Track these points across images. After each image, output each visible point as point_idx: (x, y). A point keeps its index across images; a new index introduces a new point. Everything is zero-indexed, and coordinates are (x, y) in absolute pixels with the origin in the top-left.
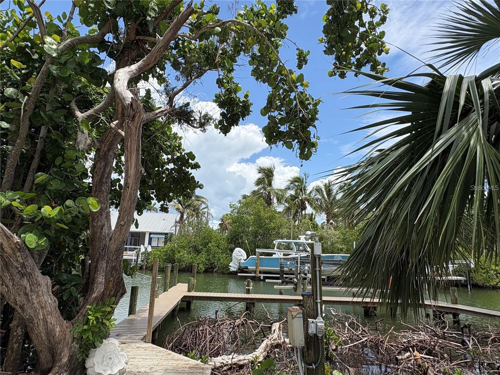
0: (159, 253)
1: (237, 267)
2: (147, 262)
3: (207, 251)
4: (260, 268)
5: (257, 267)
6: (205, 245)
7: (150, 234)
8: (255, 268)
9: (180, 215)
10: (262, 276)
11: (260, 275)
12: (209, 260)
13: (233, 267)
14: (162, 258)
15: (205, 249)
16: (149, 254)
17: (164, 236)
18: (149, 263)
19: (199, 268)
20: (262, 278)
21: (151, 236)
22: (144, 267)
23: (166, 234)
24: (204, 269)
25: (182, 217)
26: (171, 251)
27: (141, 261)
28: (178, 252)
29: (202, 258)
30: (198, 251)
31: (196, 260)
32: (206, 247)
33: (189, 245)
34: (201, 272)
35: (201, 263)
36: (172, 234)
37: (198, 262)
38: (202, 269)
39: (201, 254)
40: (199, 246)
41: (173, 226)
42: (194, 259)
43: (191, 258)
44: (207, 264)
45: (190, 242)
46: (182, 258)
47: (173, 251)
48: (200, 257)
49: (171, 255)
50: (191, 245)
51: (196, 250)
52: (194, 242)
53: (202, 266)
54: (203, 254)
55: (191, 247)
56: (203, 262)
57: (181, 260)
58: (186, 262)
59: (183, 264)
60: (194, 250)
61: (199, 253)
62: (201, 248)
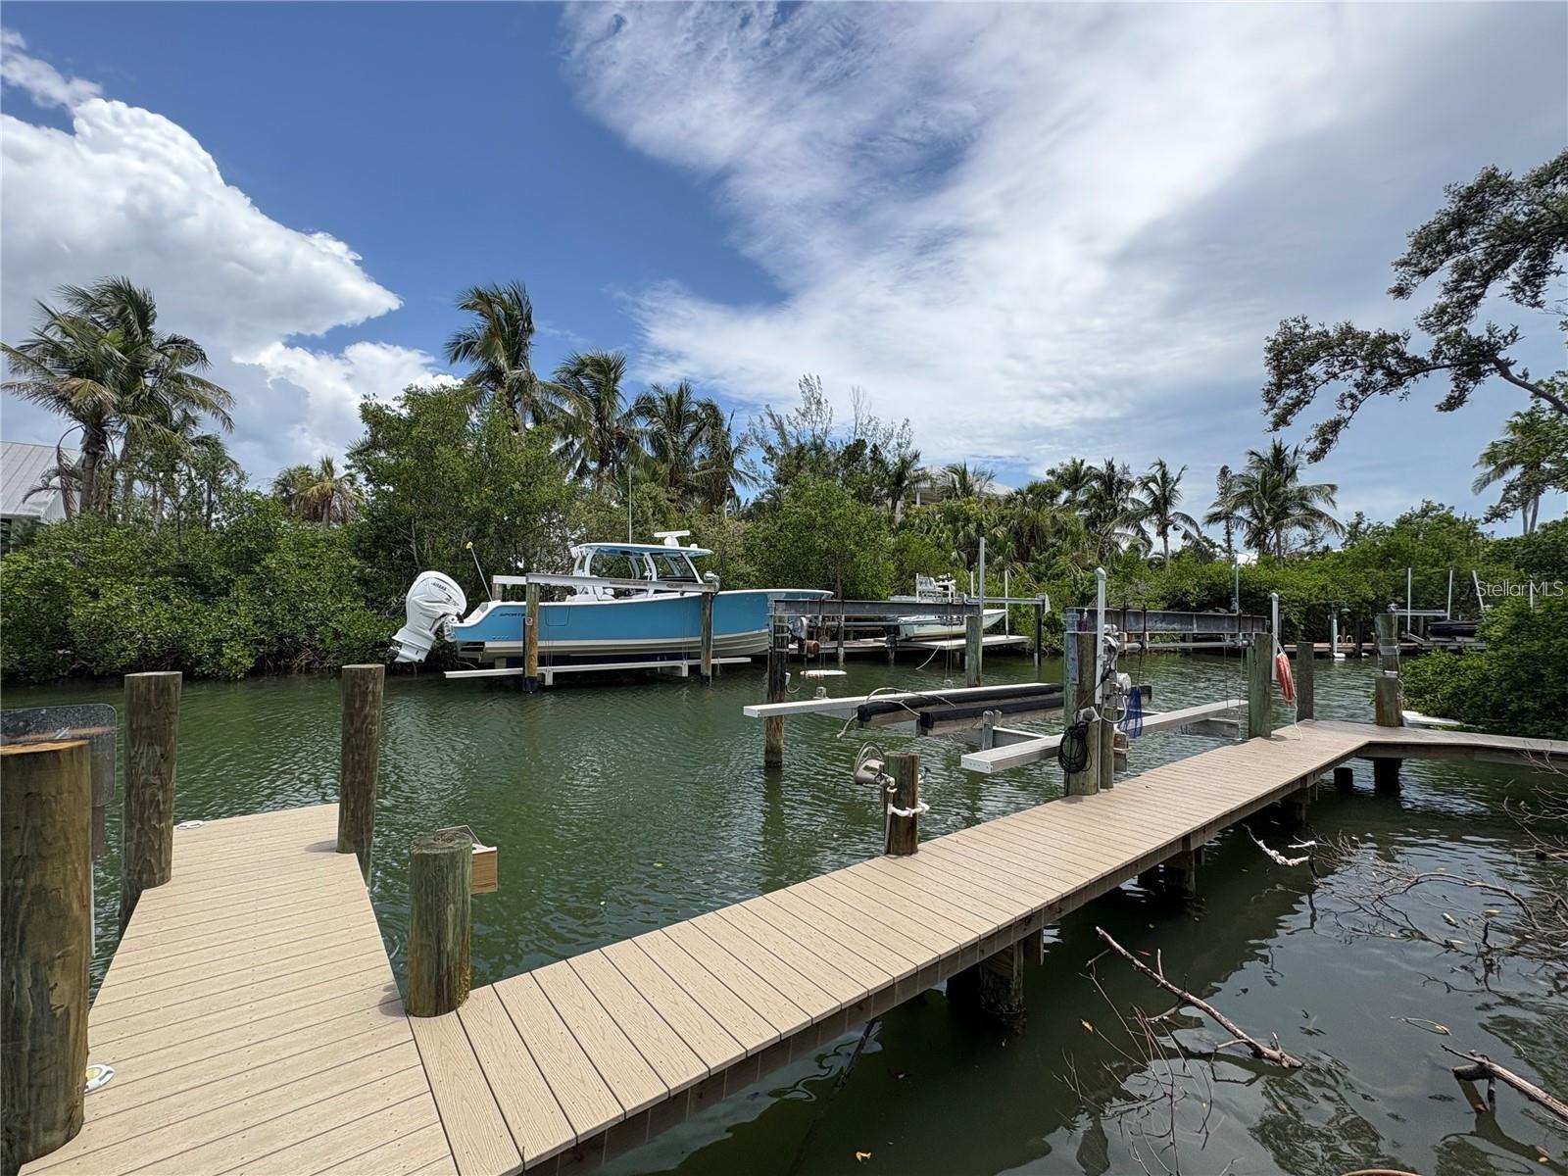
1: (428, 646)
3: (257, 588)
4: (540, 644)
5: (528, 642)
6: (246, 562)
8: (521, 644)
9: (81, 431)
10: (549, 672)
11: (542, 669)
12: (271, 624)
13: (410, 647)
15: (243, 581)
19: (224, 662)
20: (549, 681)
24: (249, 663)
25: (95, 442)
26: (35, 586)
28: (90, 593)
29: (237, 614)
30: (204, 589)
31: (201, 624)
32: (251, 573)
33: (153, 564)
34: (235, 676)
35: (231, 639)
36: (35, 521)
37: (215, 633)
38: (240, 663)
39: (224, 598)
40: (213, 566)
41: (40, 490)
42: (191, 621)
43: (174, 619)
44: (261, 642)
45: (159, 551)
46: (116, 622)
47: (51, 590)
48: (224, 611)
49: (37, 610)
50: (162, 564)
51: (196, 585)
52: (183, 550)
53: (236, 652)
54: (237, 601)
55: (166, 573)
56: (240, 634)
57: (113, 631)
58: (145, 637)
59: (124, 649)
60: (182, 583)
61: (213, 595)
62: (223, 577)
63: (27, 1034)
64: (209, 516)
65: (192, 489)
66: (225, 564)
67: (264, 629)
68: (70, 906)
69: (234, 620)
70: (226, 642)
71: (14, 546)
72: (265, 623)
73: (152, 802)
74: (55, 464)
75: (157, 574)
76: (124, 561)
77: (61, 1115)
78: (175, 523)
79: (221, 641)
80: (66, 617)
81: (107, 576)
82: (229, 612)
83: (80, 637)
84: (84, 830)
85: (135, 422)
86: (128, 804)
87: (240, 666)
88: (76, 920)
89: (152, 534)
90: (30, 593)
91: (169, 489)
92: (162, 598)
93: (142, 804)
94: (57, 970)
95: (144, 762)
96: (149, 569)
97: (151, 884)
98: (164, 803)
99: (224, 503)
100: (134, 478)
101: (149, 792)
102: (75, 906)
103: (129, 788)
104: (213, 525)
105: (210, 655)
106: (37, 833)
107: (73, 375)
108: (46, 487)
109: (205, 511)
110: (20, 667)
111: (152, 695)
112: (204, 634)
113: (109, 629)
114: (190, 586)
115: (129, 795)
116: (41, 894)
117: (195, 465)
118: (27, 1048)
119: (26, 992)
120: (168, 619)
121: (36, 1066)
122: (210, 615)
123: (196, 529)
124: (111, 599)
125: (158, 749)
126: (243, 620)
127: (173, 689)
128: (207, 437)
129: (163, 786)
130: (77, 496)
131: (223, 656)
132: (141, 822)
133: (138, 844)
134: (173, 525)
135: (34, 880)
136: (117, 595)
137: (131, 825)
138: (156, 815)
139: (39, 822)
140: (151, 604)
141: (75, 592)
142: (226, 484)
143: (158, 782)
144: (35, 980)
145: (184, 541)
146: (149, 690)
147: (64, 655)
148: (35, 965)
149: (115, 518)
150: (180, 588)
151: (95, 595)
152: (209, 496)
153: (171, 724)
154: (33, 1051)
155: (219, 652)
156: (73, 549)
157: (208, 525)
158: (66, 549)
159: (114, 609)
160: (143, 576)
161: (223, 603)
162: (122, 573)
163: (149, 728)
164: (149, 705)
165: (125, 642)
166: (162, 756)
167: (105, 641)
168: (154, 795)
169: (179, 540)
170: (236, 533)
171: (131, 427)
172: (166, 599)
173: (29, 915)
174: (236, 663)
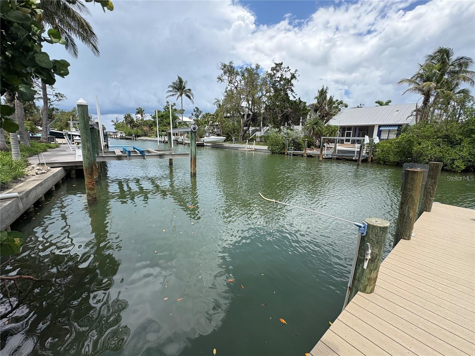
0: (388, 145)
2: (373, 154)
7: (380, 126)
9: (423, 98)
14: (393, 151)
16: (376, 146)
17: (396, 128)
18: (376, 156)
19: (454, 166)
21: (381, 129)
22: (370, 160)
23: (401, 125)
24: (463, 167)
25: (426, 101)
26: (407, 141)
27: (366, 153)
28: (418, 143)
29: (462, 151)
30: (452, 143)
31: (449, 154)
32: (471, 137)
33: (437, 135)
34: (457, 171)
35: (459, 159)
36: (407, 125)
37: (454, 157)
38: (460, 167)
39: (459, 146)
40: (457, 135)
41: (410, 116)
42: (446, 153)
43: (440, 152)
44: (470, 161)
45: (440, 131)
46: (424, 152)
47: (410, 142)
48: (458, 150)
49: (406, 147)
50: (440, 135)
51: (449, 141)
52: (447, 130)
53: (459, 163)
54: (463, 147)
55: (440, 138)
56: (462, 158)
57: (423, 154)
58: (431, 157)
59: (424, 159)
60: (445, 141)
61: (455, 145)
62: (460, 139)
63: (405, 219)
64: (459, 118)
65: (454, 109)
66: (461, 134)
67: (472, 157)
68: (415, 200)
69: (461, 153)
70: (457, 160)
71: (402, 131)
72: (473, 155)
73: (430, 192)
74: (415, 108)
75: (438, 138)
76: (429, 134)
77: (408, 235)
78: (447, 122)
79: (454, 159)
80: (412, 149)
81: (424, 139)
82: (460, 150)
83: (414, 155)
84: (420, 187)
85: (439, 91)
86: (424, 191)
87: (460, 168)
88: (416, 203)
89: (438, 126)
90: (405, 143)
91: (446, 111)
92: (438, 145)
93: (427, 192)
94: (411, 210)
95: (429, 183)
96: (436, 137)
97: (426, 211)
98: (433, 194)
99: (465, 113)
100: (435, 109)
101: (429, 190)
102: (416, 200)
103: (425, 188)
104: (460, 121)
105: (450, 164)
106: (412, 185)
107: (424, 82)
108: (412, 115)
109: (457, 116)
110: (400, 162)
111: (434, 167)
112: (449, 157)
113: (422, 154)
114: (447, 141)
115: (425, 190)
116: (411, 196)
117: (456, 101)
118: (405, 221)
119: (406, 211)
120: (439, 152)
121: (406, 224)
122: (452, 151)
123: (453, 123)
124: (424, 145)
125: (433, 180)
126: (465, 153)
127: (440, 167)
128: (464, 90)
129: (433, 190)
130: (419, 116)
131: (454, 164)
132: (427, 196)
133: (425, 201)
134: (445, 123)
135: (410, 193)
136: (425, 144)
137: (424, 196)
138: (430, 196)
139: (413, 183)
140: (434, 147)
141: (415, 143)
142: (467, 106)
143: (432, 188)
144: (408, 210)
145: (448, 127)
146: (434, 166)
147: (409, 160)
148: (408, 208)
149: (428, 122)
150: (444, 142)
151: (420, 144)
152: (460, 111)
153: (438, 175)
154: (406, 222)
155: (453, 163)
156: (416, 132)
157: (457, 121)
158: (415, 132)
159: (424, 148)
160: (433, 139)
161: (458, 147)
162: (428, 138)
163: (432, 175)
164: (433, 169)
165: (425, 157)
166: (434, 182)
167: (420, 156)
168: (430, 191)
169: (446, 127)
170: (468, 123)
171: (438, 94)
172: (439, 146)
173: (409, 199)
174: (459, 167)
